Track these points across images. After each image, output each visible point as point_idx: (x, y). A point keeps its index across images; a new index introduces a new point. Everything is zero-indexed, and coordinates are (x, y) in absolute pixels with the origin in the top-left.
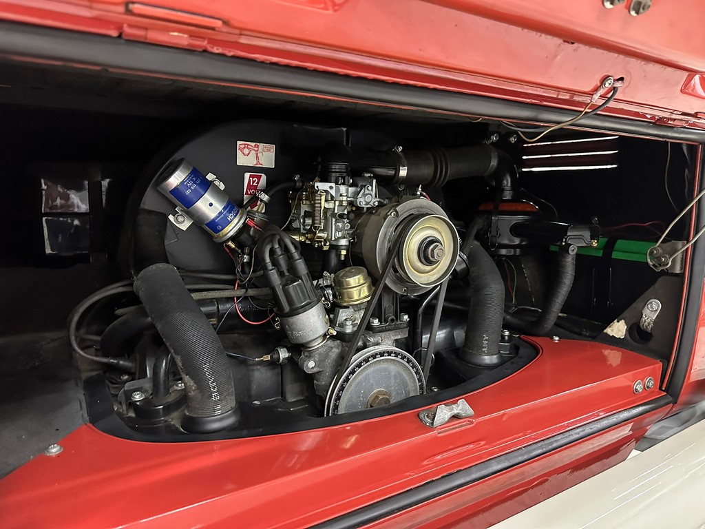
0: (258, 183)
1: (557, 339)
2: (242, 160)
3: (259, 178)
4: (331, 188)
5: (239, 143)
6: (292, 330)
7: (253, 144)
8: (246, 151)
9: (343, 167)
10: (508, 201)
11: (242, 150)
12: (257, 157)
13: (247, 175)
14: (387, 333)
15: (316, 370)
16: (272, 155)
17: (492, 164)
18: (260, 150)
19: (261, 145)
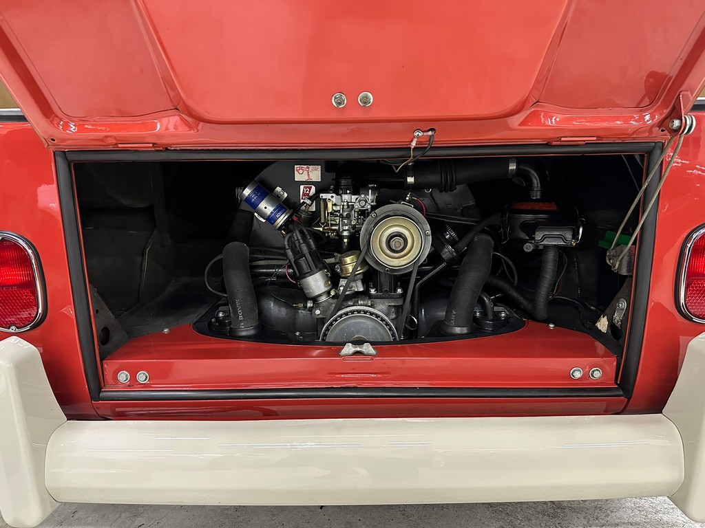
0: (309, 192)
1: (552, 326)
2: (298, 177)
3: (310, 188)
4: (332, 197)
5: (296, 166)
6: (307, 289)
7: (305, 167)
8: (301, 171)
9: (350, 181)
10: (537, 200)
11: (297, 171)
12: (308, 175)
13: (302, 187)
14: (382, 300)
15: (321, 316)
16: (319, 172)
17: (510, 168)
18: (310, 170)
19: (311, 167)
